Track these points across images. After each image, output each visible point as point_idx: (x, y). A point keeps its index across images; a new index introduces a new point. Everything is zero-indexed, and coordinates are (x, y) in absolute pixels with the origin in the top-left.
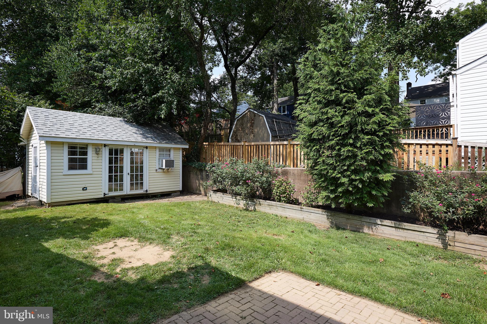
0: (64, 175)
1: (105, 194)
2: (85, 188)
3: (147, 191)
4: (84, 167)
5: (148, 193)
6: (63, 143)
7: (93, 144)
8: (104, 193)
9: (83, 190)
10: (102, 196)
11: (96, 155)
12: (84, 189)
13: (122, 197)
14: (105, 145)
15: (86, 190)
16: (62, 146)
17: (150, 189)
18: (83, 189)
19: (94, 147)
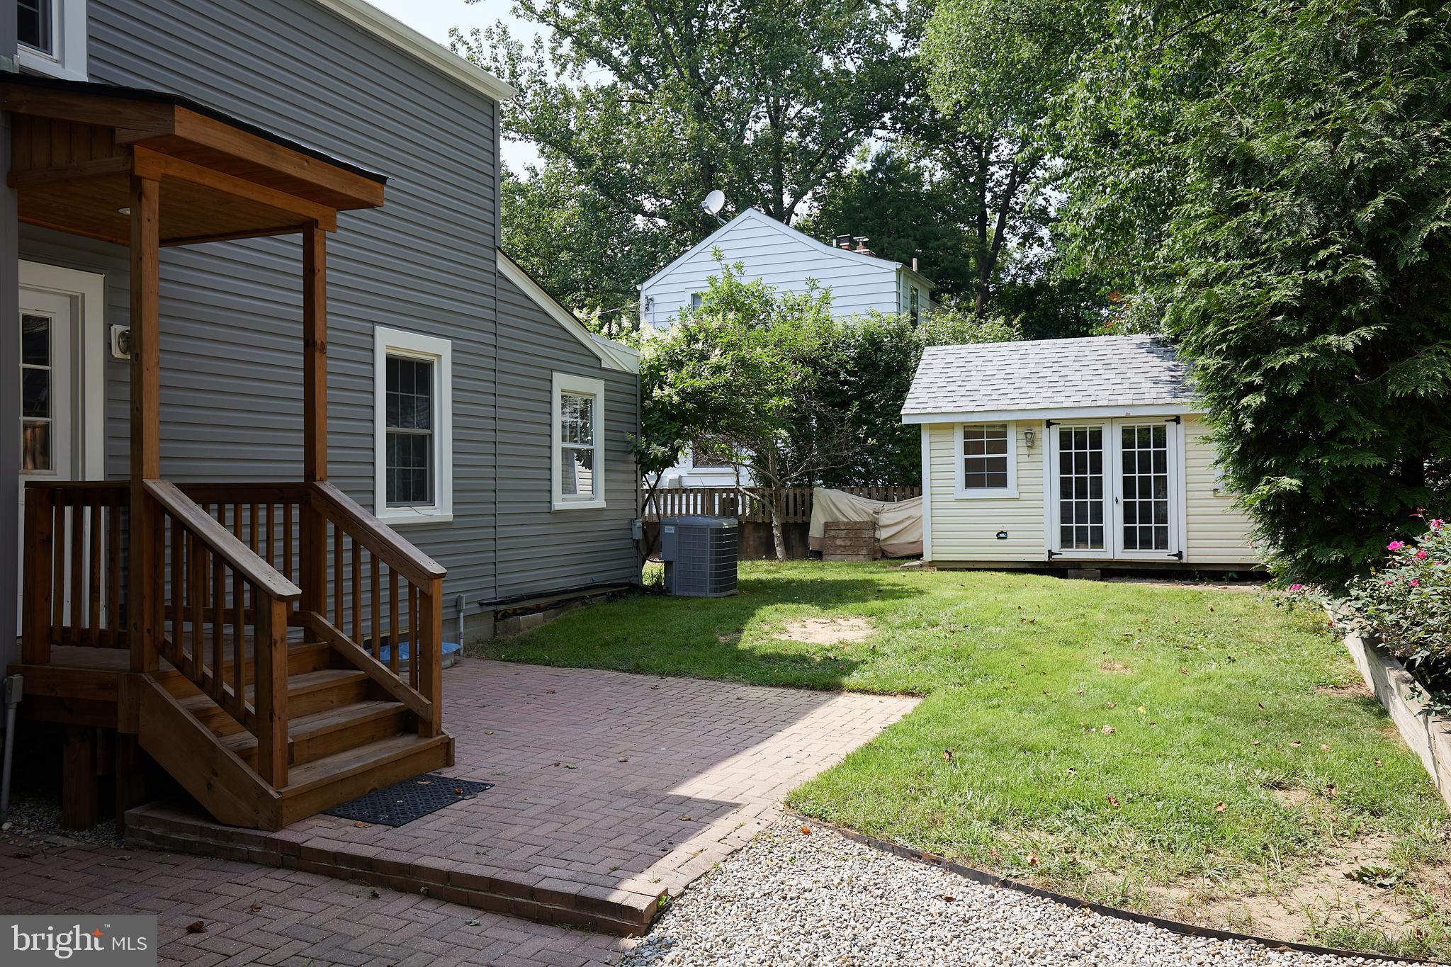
0: (957, 500)
1: (1051, 553)
2: (1002, 532)
3: (1180, 555)
4: (1001, 481)
5: (1184, 561)
6: (951, 426)
7: (1018, 423)
8: (1050, 551)
9: (999, 538)
10: (1045, 558)
11: (1026, 451)
12: (1001, 535)
13: (1101, 566)
14: (1049, 423)
15: (1005, 538)
16: (951, 432)
17: (1192, 551)
18: (998, 535)
19: (1020, 429)
